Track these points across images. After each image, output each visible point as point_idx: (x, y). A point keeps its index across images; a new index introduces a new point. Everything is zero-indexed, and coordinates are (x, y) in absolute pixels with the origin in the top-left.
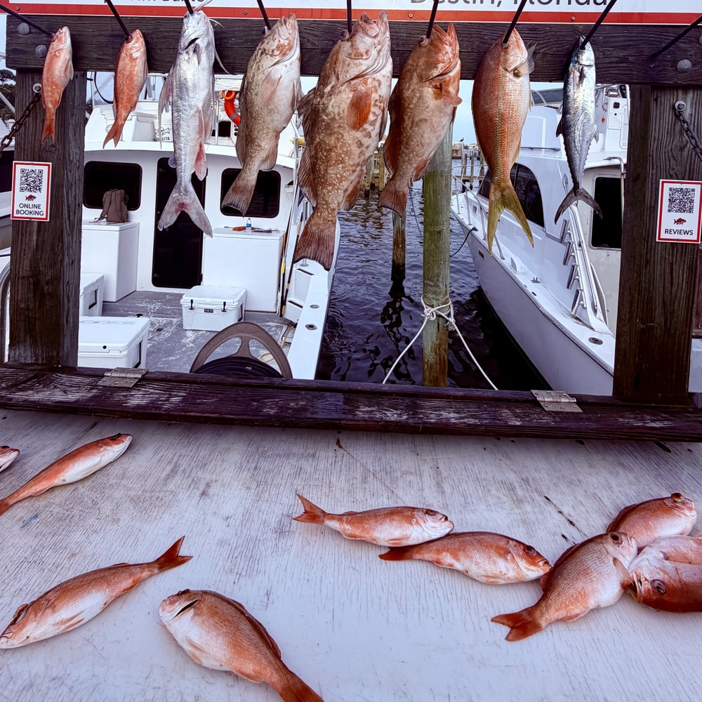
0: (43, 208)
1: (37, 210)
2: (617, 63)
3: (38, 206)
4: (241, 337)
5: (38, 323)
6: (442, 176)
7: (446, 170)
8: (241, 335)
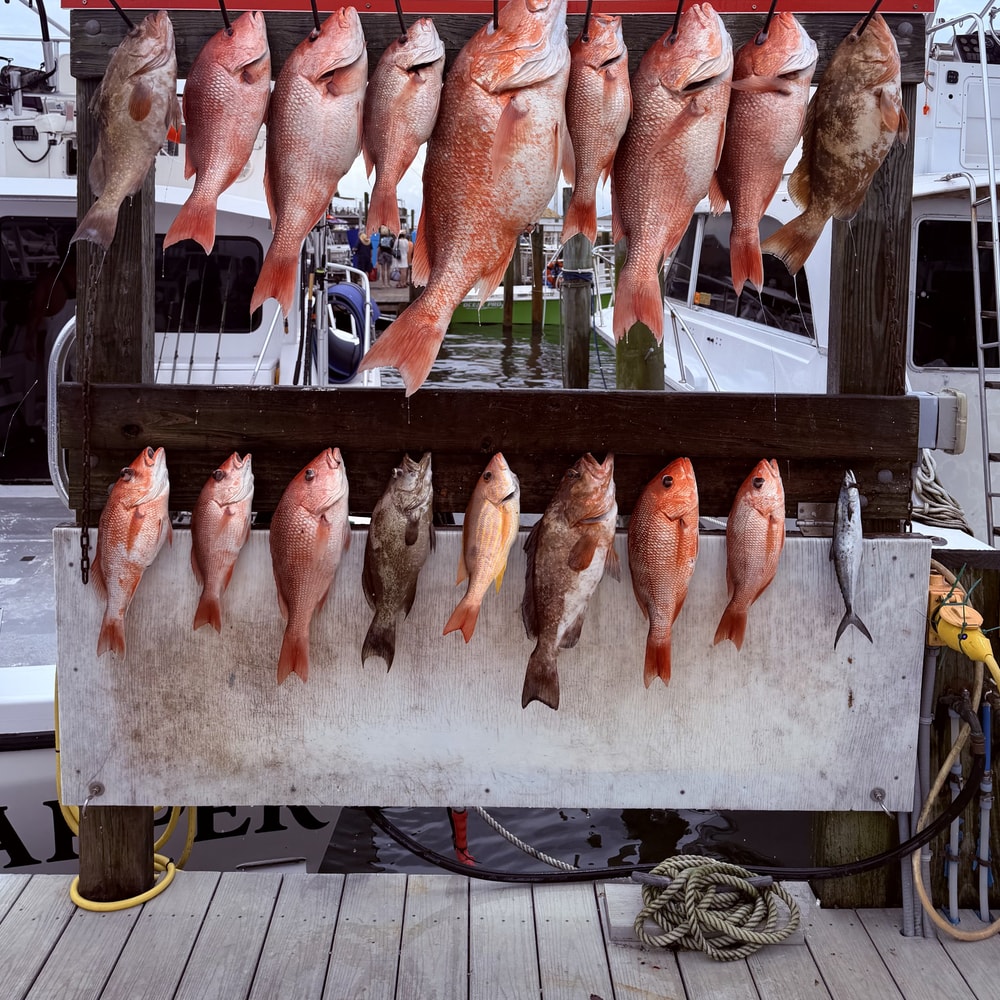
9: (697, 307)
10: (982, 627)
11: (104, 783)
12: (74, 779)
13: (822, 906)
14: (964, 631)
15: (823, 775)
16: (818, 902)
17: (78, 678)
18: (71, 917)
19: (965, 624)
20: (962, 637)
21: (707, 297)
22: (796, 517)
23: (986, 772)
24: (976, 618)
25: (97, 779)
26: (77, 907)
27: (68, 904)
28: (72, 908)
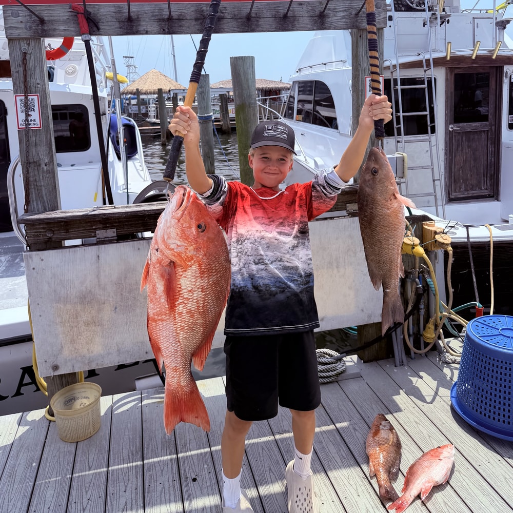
0: (38, 121)
1: (34, 122)
2: (340, 19)
3: (34, 120)
4: (158, 189)
5: (43, 188)
6: (250, 107)
7: (252, 101)
8: (158, 188)
9: (297, 122)
10: (420, 244)
11: (59, 364)
12: (44, 365)
13: (364, 362)
14: (413, 246)
15: (362, 310)
16: (362, 361)
17: (41, 320)
18: (49, 426)
19: (414, 244)
20: (413, 248)
21: (301, 117)
22: (346, 210)
23: (422, 301)
24: (417, 241)
25: (55, 363)
26: (50, 421)
27: (46, 420)
28: (48, 422)
